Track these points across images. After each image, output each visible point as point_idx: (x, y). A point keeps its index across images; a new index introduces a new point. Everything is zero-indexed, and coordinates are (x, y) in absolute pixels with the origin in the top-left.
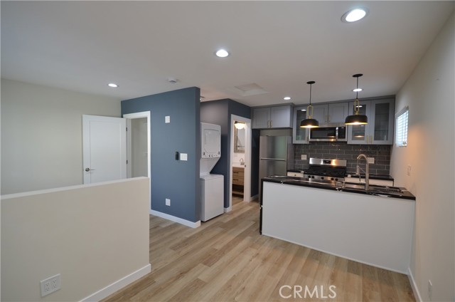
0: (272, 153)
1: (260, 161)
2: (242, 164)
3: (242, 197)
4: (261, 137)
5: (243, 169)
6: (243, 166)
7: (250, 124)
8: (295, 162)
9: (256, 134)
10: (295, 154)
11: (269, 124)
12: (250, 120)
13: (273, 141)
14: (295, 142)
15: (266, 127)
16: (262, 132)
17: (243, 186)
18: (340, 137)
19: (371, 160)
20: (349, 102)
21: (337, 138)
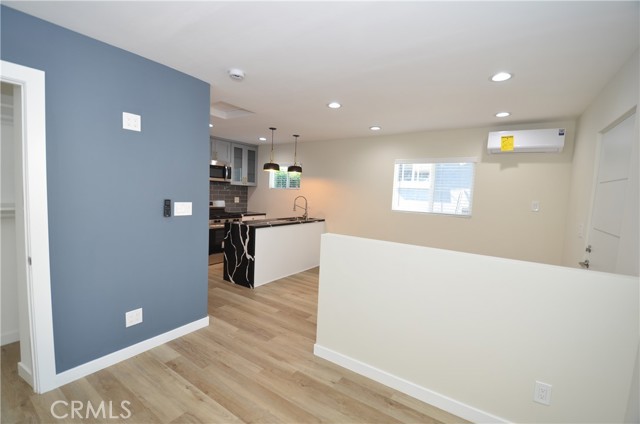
18: (229, 177)
19: (237, 200)
20: (231, 142)
21: (226, 178)
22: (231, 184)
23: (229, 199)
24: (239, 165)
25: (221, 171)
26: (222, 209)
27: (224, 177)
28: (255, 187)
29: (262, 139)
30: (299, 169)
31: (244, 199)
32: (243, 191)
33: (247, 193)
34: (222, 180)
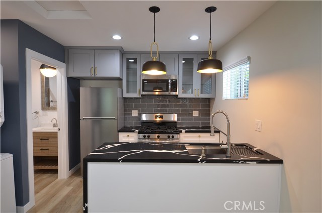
0: (98, 111)
1: (82, 121)
2: (55, 125)
3: (56, 171)
4: (81, 89)
5: (56, 133)
6: (55, 129)
7: (64, 70)
8: (125, 119)
9: (74, 85)
10: (125, 110)
11: (93, 72)
12: (64, 65)
13: (97, 93)
14: (126, 95)
15: (88, 75)
16: (83, 82)
17: (57, 157)
19: (196, 113)
21: (169, 91)
22: (179, 97)
27: (166, 90)
29: (194, 38)
31: (206, 113)
32: (205, 104)
34: (167, 93)
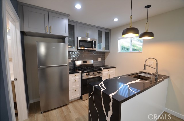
11: (48, 30)
12: (19, 20)
18: (95, 47)
19: (100, 59)
20: (96, 27)
21: (93, 48)
22: (96, 51)
23: (95, 59)
24: (100, 42)
25: (90, 44)
26: (92, 65)
27: (92, 47)
28: (109, 52)
29: (116, 20)
30: (151, 34)
31: (103, 59)
32: (103, 55)
33: (104, 56)
34: (91, 49)
